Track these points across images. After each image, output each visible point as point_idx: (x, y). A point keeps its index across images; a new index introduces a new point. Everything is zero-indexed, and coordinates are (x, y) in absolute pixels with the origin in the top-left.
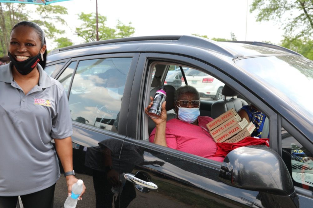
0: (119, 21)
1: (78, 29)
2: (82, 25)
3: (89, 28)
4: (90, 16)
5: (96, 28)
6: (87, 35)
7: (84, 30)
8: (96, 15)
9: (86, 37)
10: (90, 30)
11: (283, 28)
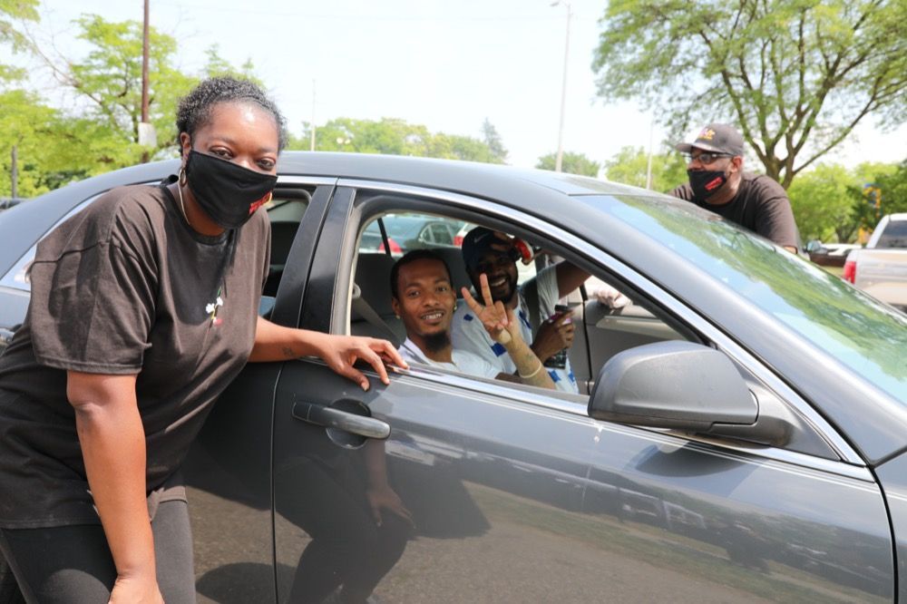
0: (214, 55)
1: (75, 68)
2: (91, 57)
3: (114, 70)
4: (122, 29)
5: (140, 71)
6: (106, 91)
7: (96, 72)
8: (141, 31)
9: (103, 95)
10: (117, 76)
11: (667, 122)
